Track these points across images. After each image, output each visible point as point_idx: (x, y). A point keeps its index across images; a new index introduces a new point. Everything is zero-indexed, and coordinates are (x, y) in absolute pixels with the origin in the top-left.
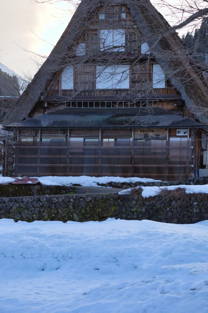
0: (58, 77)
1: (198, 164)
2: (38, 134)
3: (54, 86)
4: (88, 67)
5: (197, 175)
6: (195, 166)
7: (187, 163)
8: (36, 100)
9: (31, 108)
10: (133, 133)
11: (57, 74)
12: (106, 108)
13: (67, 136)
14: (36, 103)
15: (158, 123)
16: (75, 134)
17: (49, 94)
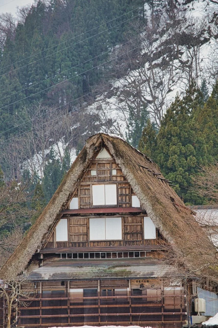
0: (52, 229)
1: (190, 311)
2: (40, 286)
3: (49, 238)
4: (81, 220)
5: (190, 322)
6: (188, 314)
7: (181, 311)
8: (33, 253)
9: (28, 260)
10: (130, 284)
11: (51, 227)
12: (100, 258)
13: (67, 287)
14: (33, 255)
15: (152, 273)
16: (74, 285)
17: (44, 246)
